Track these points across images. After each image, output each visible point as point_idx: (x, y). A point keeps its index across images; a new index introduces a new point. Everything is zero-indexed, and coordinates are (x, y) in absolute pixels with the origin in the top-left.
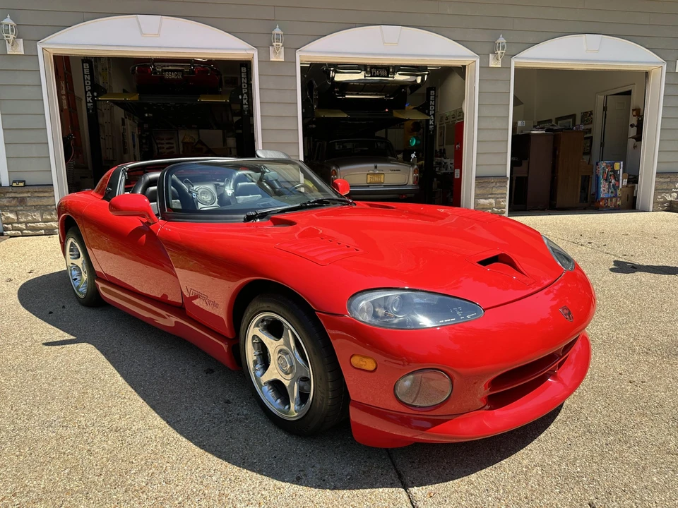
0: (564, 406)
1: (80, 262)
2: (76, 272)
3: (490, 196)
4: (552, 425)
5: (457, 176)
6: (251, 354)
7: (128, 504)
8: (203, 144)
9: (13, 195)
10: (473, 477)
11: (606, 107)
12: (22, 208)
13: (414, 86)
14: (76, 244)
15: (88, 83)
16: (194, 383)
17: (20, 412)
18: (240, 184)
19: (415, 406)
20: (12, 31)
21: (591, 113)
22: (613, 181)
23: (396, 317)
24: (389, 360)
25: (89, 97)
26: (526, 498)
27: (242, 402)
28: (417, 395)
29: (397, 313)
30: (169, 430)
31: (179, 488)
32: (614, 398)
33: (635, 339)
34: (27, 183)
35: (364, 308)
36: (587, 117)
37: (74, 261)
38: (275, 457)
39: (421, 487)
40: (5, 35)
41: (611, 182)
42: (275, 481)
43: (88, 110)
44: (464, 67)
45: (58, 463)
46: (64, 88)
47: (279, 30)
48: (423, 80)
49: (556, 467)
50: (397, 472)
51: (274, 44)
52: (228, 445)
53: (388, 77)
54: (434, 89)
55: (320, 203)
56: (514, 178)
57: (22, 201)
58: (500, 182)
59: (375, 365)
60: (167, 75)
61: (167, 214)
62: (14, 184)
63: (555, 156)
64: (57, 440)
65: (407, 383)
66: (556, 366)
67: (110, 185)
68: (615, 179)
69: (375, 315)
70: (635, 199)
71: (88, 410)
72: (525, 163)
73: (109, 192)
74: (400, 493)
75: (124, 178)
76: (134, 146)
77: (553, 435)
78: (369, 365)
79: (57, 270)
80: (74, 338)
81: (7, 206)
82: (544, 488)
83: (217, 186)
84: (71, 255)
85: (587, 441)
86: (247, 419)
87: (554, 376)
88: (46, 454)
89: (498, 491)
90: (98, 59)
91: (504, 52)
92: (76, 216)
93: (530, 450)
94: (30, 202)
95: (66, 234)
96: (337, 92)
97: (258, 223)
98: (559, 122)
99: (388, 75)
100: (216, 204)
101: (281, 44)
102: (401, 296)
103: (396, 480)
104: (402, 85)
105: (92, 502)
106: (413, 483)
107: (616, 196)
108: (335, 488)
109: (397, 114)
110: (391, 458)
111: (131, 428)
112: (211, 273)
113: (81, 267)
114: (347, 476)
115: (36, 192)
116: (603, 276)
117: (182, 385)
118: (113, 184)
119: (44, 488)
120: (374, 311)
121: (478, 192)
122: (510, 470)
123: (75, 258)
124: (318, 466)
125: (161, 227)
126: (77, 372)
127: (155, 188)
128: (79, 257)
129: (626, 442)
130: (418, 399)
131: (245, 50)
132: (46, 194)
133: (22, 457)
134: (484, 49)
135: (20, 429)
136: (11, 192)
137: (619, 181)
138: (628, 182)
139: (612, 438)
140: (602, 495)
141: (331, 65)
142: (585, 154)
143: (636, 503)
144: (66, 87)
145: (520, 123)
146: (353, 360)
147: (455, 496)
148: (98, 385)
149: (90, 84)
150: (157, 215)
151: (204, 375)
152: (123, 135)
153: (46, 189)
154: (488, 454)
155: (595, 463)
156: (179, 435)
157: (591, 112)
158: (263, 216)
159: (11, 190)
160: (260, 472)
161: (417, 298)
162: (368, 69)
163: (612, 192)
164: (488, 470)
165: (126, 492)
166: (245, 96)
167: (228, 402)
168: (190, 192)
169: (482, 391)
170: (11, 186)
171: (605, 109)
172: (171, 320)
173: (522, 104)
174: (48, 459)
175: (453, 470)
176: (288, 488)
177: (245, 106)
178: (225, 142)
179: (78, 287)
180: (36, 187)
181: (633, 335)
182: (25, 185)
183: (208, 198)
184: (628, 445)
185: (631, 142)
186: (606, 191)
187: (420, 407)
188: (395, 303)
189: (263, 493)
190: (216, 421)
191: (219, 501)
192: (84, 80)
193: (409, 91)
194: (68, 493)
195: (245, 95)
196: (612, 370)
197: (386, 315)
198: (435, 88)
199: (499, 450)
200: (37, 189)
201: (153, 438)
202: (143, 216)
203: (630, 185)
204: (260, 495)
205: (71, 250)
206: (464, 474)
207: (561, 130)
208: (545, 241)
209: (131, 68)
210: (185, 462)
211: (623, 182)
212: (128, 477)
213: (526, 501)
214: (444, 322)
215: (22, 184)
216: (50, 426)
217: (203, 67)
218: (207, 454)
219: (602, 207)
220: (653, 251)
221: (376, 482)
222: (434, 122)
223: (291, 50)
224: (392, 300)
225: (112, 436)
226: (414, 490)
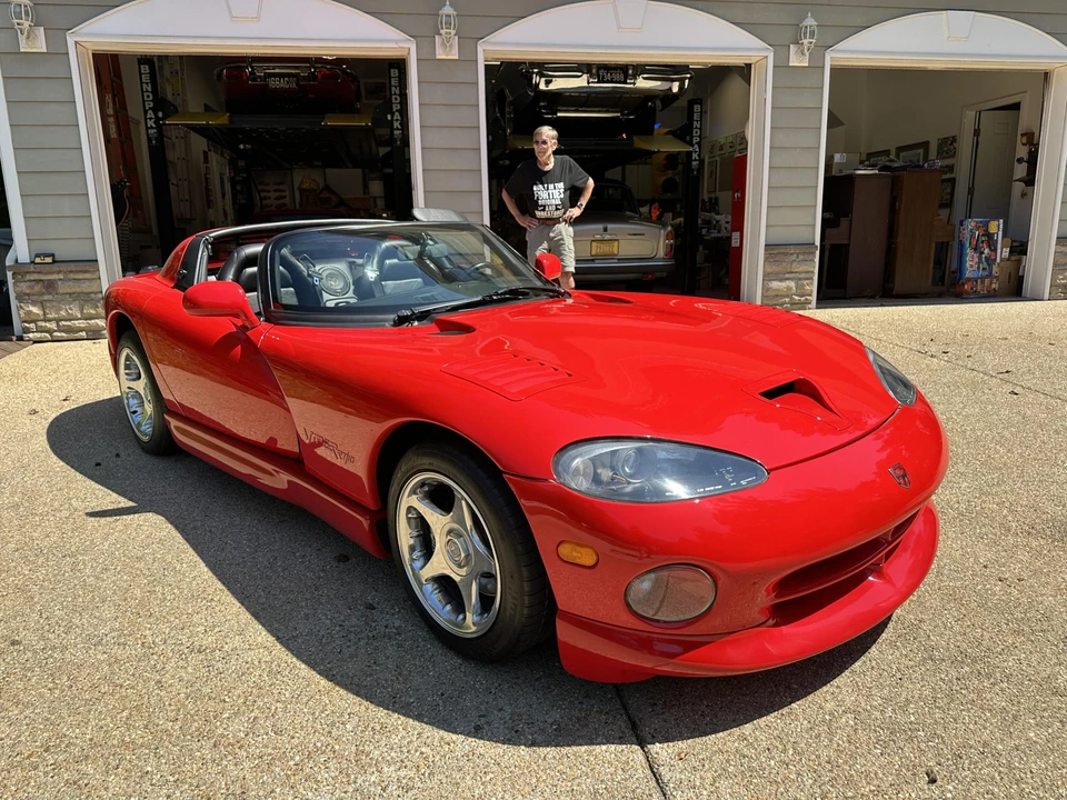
0: (894, 617)
1: (141, 385)
2: (136, 401)
3: (787, 276)
4: (873, 648)
5: (735, 243)
6: (405, 536)
7: (218, 765)
8: (332, 192)
9: (36, 277)
10: (748, 728)
11: (979, 130)
12: (50, 297)
13: (668, 97)
14: (135, 358)
15: (148, 96)
16: (319, 577)
17: (53, 621)
18: (388, 262)
19: (658, 621)
20: (27, 14)
21: (954, 139)
22: (987, 251)
23: (629, 483)
24: (619, 549)
25: (151, 119)
26: (829, 763)
27: (392, 608)
28: (662, 603)
29: (631, 476)
30: (279, 650)
31: (295, 741)
32: (974, 605)
33: (1010, 511)
34: (57, 258)
35: (579, 470)
36: (948, 145)
37: (133, 384)
38: (442, 694)
39: (666, 744)
40: (16, 21)
41: (983, 253)
42: (441, 732)
43: (149, 140)
44: (749, 66)
45: (112, 702)
46: (111, 105)
47: (450, 8)
48: (681, 87)
49: (878, 714)
50: (630, 719)
51: (443, 32)
52: (370, 675)
53: (626, 83)
54: (700, 102)
55: (515, 294)
56: (827, 247)
57: (50, 286)
58: (804, 253)
59: (595, 557)
60: (274, 83)
61: (274, 312)
62: (38, 260)
63: (893, 211)
64: (110, 665)
65: (645, 585)
66: (881, 559)
67: (184, 266)
68: (989, 247)
69: (596, 480)
70: (1021, 280)
71: (157, 619)
72: (844, 222)
73: (184, 276)
74: (633, 753)
75: (205, 254)
76: (224, 195)
77: (874, 663)
78: (587, 557)
79: (107, 396)
80: (134, 504)
81: (28, 295)
82: (857, 748)
83: (352, 265)
84: (126, 374)
85: (928, 673)
86: (400, 634)
87: (879, 573)
88: (94, 687)
89: (785, 751)
90: (163, 58)
91: (814, 41)
92: (132, 312)
93: (838, 687)
94: (63, 288)
95: (119, 342)
96: (544, 107)
97: (417, 328)
98: (902, 154)
99: (626, 78)
100: (351, 294)
101: (453, 32)
102: (638, 449)
103: (629, 732)
104: (649, 96)
105: (164, 761)
106: (653, 737)
107: (990, 275)
108: (533, 744)
109: (640, 143)
110: (621, 698)
111: (222, 647)
112: (342, 407)
113: (142, 393)
114: (552, 725)
115: (71, 272)
116: (964, 407)
117: (301, 580)
118: (189, 264)
119: (91, 740)
120: (596, 473)
121: (769, 270)
122: (805, 719)
123: (134, 380)
124: (508, 709)
125: (265, 333)
126: (139, 559)
127: (255, 269)
128: (139, 378)
129: (988, 676)
130: (663, 609)
131: (396, 41)
132: (87, 276)
133: (57, 692)
134: (781, 37)
135: (54, 648)
136: (33, 272)
137: (995, 250)
138: (1011, 252)
139: (967, 669)
140: (948, 759)
141: (533, 64)
142: (942, 206)
143: (1000, 772)
144: (114, 103)
145: (837, 158)
146: (561, 549)
147: (718, 758)
148: (170, 579)
149: (151, 98)
150: (258, 314)
151: (335, 564)
152: (206, 179)
153: (87, 266)
154: (772, 693)
155: (939, 708)
156: (294, 659)
157: (954, 137)
158: (423, 316)
159: (32, 269)
160: (419, 718)
161: (663, 452)
162: (594, 71)
163: (984, 269)
164: (770, 718)
165: (215, 746)
166: (397, 116)
167: (371, 607)
168: (309, 275)
169: (764, 598)
170: (33, 262)
171: (977, 133)
172: (281, 480)
173: (843, 124)
174: (97, 695)
175: (716, 717)
176: (461, 743)
177: (396, 132)
178: (366, 187)
179: (139, 425)
180: (72, 264)
181: (1007, 504)
182: (54, 262)
183: (337, 285)
184: (992, 680)
185: (1018, 187)
186: (975, 267)
187: (665, 622)
188: (627, 461)
189: (423, 750)
190: (352, 636)
191: (356, 761)
192: (143, 92)
193: (658, 103)
194: (127, 748)
195: (397, 114)
196: (972, 560)
197: (613, 479)
198: (701, 100)
199: (789, 687)
200: (72, 267)
201: (256, 663)
202: (237, 316)
203: (1013, 258)
204: (418, 754)
205: (127, 367)
206: (734, 724)
207: (903, 168)
208: (871, 357)
209: (215, 72)
210: (305, 700)
211: (1003, 252)
212: (218, 723)
213: (829, 767)
214: (705, 492)
215: (49, 260)
216: (100, 643)
217: (330, 69)
218: (337, 688)
219: (968, 293)
220: (1046, 366)
221: (598, 735)
222: (699, 156)
223: (469, 41)
224: (622, 456)
225: (195, 659)
226: (656, 748)
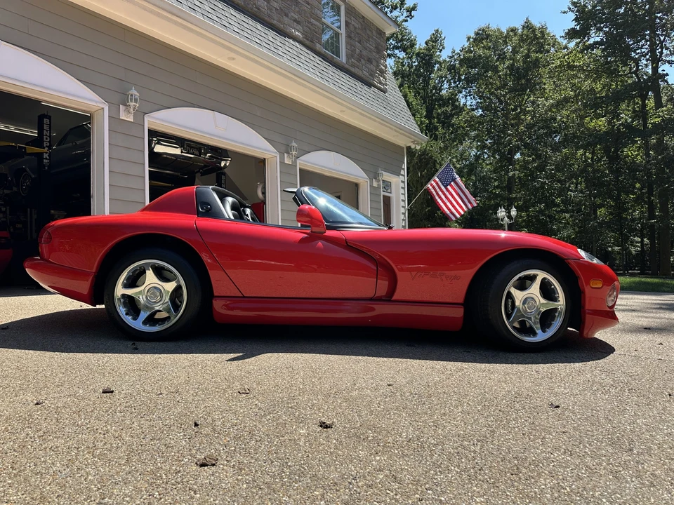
44: (265, 159)
48: (225, 164)
51: (132, 104)
54: (225, 174)
59: (602, 284)
118: (208, 202)
131: (96, 102)
162: (185, 146)
223: (141, 114)
